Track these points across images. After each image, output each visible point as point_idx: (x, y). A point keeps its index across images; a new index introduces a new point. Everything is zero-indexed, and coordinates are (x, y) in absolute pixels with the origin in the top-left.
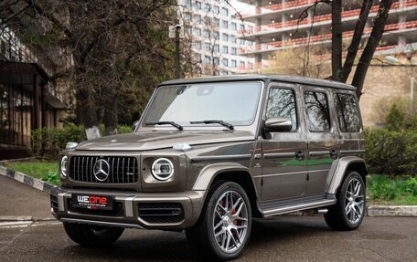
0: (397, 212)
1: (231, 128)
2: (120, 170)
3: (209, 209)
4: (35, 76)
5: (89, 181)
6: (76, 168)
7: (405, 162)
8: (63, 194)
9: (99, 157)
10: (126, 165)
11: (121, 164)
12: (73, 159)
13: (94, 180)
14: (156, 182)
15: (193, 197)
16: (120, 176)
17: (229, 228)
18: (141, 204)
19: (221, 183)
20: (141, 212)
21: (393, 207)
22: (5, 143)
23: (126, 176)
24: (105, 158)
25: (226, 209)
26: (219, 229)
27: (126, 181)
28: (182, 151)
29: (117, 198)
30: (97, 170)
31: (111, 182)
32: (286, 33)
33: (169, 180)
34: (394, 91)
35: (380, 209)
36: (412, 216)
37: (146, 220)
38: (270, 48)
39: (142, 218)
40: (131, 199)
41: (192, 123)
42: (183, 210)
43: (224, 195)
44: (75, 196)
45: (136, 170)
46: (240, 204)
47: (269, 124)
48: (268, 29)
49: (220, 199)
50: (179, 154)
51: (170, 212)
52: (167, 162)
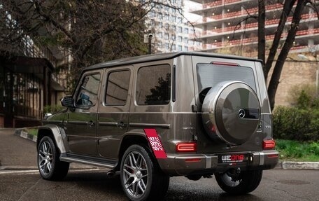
0: (303, 166)
4: (45, 68)
7: (310, 131)
21: (301, 163)
22: (22, 116)
32: (225, 36)
34: (304, 80)
35: (291, 164)
36: (314, 170)
38: (214, 47)
48: (212, 33)
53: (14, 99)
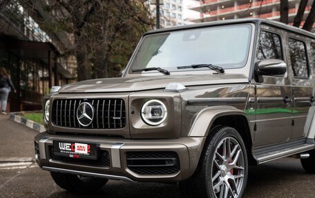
1: (222, 71)
2: (106, 113)
3: (207, 158)
4: (49, 52)
5: (73, 126)
6: (59, 112)
8: (45, 141)
9: (83, 100)
10: (112, 108)
11: (106, 107)
12: (55, 103)
13: (78, 126)
14: (146, 127)
15: (190, 145)
16: (106, 120)
17: (226, 178)
18: (129, 153)
19: (219, 129)
20: (129, 162)
23: (112, 120)
24: (90, 100)
25: (223, 157)
26: (217, 181)
27: (112, 127)
28: (177, 91)
29: (102, 146)
30: (80, 114)
31: (95, 127)
33: (162, 125)
37: (135, 172)
39: (130, 168)
40: (118, 147)
41: (179, 68)
42: (178, 160)
43: (221, 142)
44: (56, 143)
45: (124, 114)
46: (236, 152)
47: (262, 66)
49: (218, 147)
50: (172, 95)
51: (163, 162)
52: (160, 104)
53: (22, 84)
